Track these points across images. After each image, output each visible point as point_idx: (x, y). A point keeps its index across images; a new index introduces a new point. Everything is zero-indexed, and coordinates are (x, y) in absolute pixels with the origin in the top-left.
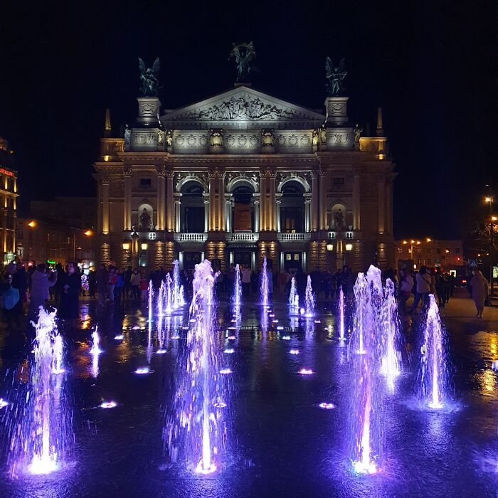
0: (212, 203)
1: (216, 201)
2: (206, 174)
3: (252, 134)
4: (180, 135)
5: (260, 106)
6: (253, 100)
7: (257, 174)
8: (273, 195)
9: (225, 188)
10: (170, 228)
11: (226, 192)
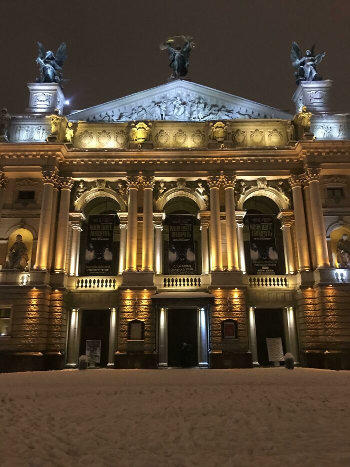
0: (131, 228)
1: (139, 224)
2: (124, 183)
3: (195, 129)
4: (86, 131)
5: (203, 105)
6: (193, 99)
7: (205, 184)
8: (232, 214)
9: (154, 204)
10: (58, 266)
11: (155, 210)
